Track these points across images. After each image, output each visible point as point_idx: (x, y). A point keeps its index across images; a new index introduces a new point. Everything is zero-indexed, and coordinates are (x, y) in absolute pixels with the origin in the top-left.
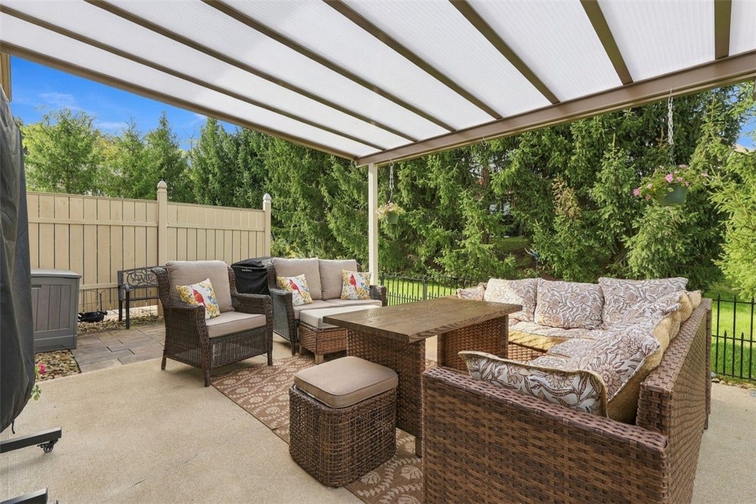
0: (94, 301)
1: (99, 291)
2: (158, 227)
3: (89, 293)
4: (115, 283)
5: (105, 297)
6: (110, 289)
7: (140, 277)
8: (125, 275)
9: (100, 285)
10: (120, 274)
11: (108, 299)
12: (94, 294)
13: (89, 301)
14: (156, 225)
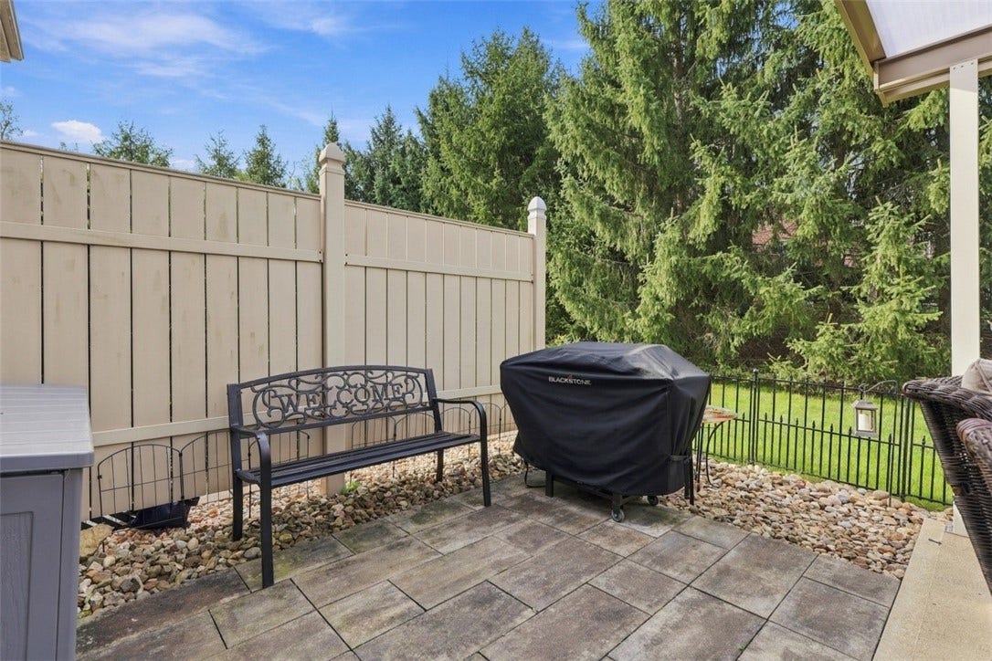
0: (162, 473)
1: (178, 445)
2: (322, 264)
3: (146, 452)
4: (220, 420)
5: (193, 460)
6: (207, 434)
7: (285, 400)
8: (247, 395)
9: (178, 427)
10: (234, 392)
11: (200, 465)
12: (162, 452)
13: (148, 477)
14: (318, 258)
